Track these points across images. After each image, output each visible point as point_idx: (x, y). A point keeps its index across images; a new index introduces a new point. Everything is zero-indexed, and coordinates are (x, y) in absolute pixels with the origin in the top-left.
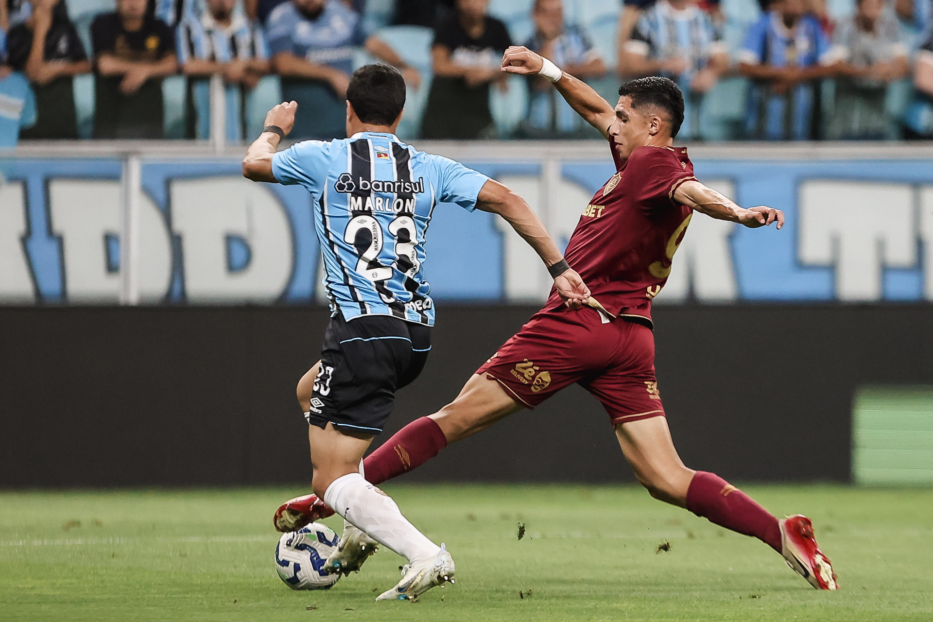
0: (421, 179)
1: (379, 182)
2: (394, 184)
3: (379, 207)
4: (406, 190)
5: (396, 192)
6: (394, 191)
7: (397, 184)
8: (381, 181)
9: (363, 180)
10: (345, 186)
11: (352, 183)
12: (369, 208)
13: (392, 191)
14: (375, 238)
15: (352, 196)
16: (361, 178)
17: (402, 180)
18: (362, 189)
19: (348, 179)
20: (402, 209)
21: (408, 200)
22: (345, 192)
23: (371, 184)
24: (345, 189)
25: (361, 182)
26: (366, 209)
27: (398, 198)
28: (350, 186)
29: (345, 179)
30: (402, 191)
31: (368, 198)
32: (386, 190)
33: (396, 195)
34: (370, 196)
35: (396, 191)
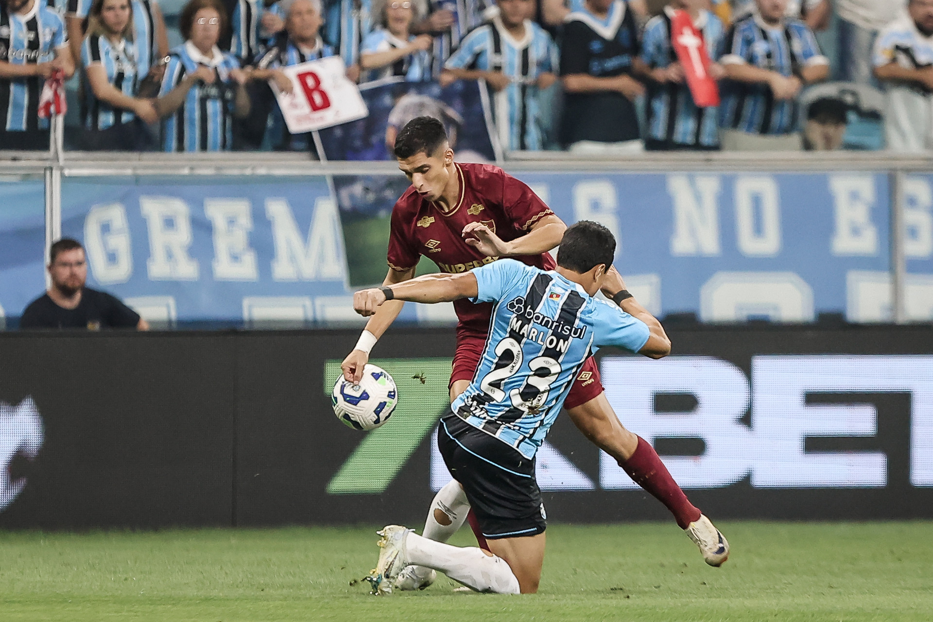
0: (585, 327)
1: (542, 315)
2: (553, 322)
3: (532, 337)
4: (563, 332)
5: (552, 330)
6: (551, 328)
7: (555, 324)
8: (544, 315)
9: (530, 309)
10: (515, 306)
11: (522, 308)
12: (523, 334)
13: (549, 327)
14: (515, 363)
15: (516, 317)
16: (530, 306)
17: (562, 322)
18: (526, 317)
19: (521, 303)
20: (554, 347)
21: (561, 341)
22: (513, 311)
23: (534, 314)
24: (514, 310)
25: (528, 310)
26: (521, 333)
27: (552, 335)
28: (519, 309)
29: (519, 301)
30: (559, 331)
31: (527, 326)
32: (543, 324)
33: (551, 332)
34: (529, 324)
35: (553, 328)
